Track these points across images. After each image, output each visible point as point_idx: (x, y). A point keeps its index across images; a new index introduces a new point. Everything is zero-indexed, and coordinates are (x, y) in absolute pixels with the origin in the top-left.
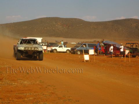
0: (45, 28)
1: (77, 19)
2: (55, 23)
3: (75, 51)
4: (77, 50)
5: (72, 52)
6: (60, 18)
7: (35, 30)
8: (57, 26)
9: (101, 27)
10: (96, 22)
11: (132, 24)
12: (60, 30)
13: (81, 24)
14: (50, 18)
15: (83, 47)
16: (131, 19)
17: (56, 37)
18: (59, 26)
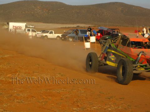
0: (23, 12)
1: (58, 2)
2: (33, 7)
6: (39, 1)
7: (12, 14)
8: (36, 10)
9: (83, 11)
10: (78, 6)
11: (117, 8)
12: (39, 14)
13: (63, 8)
16: (116, 2)
17: (36, 22)
18: (38, 10)
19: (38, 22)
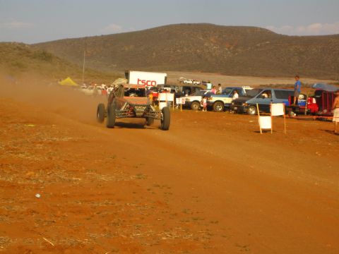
0: (178, 51)
1: (257, 28)
2: (201, 38)
3: (243, 107)
4: (248, 104)
5: (236, 108)
6: (214, 25)
7: (154, 54)
8: (206, 45)
9: (314, 49)
10: (303, 37)
12: (214, 54)
13: (268, 42)
14: (190, 24)
15: (264, 97)
17: (205, 72)
18: (212, 45)
19: (210, 72)
